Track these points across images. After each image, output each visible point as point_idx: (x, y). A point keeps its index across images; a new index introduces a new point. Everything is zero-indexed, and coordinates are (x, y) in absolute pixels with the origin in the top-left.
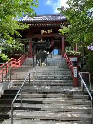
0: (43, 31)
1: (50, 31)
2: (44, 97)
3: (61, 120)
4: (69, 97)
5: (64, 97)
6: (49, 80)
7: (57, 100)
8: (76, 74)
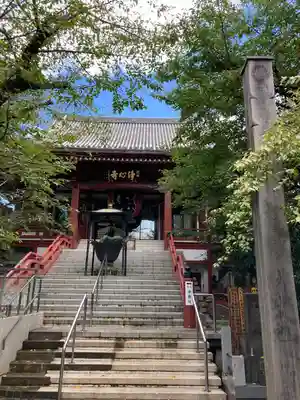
0: (114, 175)
1: (132, 175)
2: (119, 346)
3: (150, 385)
4: (169, 346)
5: (158, 346)
6: (128, 313)
7: (145, 351)
8: (189, 296)
